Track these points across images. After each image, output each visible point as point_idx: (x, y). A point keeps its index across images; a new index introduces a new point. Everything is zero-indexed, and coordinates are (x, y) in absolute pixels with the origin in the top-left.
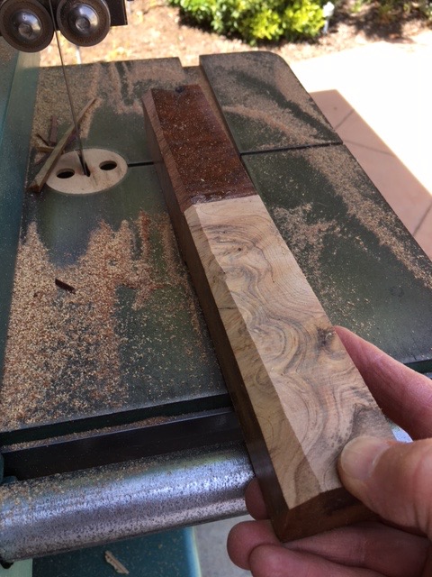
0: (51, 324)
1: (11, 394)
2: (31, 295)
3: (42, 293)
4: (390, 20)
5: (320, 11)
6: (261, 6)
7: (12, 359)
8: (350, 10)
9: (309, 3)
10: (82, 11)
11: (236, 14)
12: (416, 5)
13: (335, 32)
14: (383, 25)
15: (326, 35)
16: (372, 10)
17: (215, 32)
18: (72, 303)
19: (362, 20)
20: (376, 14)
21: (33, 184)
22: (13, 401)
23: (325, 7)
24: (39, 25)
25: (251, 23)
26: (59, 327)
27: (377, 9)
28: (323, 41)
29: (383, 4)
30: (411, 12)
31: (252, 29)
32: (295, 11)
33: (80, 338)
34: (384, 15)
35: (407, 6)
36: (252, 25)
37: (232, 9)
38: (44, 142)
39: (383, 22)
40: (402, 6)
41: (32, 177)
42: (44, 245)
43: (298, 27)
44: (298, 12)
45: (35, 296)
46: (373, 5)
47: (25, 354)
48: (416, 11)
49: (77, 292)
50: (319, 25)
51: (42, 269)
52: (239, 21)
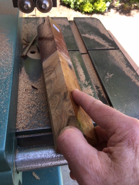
0: (31, 99)
1: (20, 120)
2: (24, 90)
3: (28, 90)
4: (127, 9)
5: (105, 4)
6: (87, 1)
7: (19, 109)
8: (115, 5)
9: (102, 2)
10: (44, 2)
11: (78, 3)
12: (136, 5)
13: (110, 11)
14: (125, 11)
15: (107, 12)
16: (122, 5)
17: (71, 8)
18: (37, 93)
19: (118, 8)
20: (123, 7)
21: (23, 55)
22: (20, 122)
23: (107, 3)
24: (30, 5)
25: (83, 6)
26: (33, 100)
27: (123, 5)
28: (106, 14)
29: (125, 4)
30: (134, 7)
31: (83, 8)
32: (97, 4)
33: (40, 104)
34: (125, 7)
35: (133, 5)
36: (83, 7)
37: (77, 2)
38: (26, 41)
39: (125, 9)
40: (131, 5)
41: (22, 52)
42: (27, 75)
43: (98, 9)
44: (98, 4)
45: (26, 90)
46: (122, 4)
47: (23, 108)
48: (135, 7)
49: (38, 90)
50: (105, 9)
51: (27, 82)
52: (79, 5)
